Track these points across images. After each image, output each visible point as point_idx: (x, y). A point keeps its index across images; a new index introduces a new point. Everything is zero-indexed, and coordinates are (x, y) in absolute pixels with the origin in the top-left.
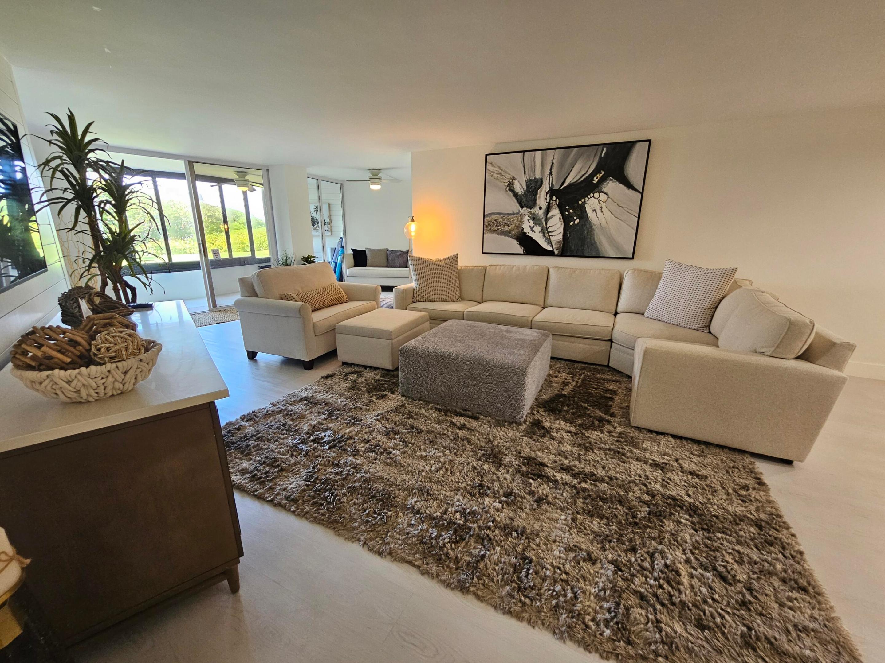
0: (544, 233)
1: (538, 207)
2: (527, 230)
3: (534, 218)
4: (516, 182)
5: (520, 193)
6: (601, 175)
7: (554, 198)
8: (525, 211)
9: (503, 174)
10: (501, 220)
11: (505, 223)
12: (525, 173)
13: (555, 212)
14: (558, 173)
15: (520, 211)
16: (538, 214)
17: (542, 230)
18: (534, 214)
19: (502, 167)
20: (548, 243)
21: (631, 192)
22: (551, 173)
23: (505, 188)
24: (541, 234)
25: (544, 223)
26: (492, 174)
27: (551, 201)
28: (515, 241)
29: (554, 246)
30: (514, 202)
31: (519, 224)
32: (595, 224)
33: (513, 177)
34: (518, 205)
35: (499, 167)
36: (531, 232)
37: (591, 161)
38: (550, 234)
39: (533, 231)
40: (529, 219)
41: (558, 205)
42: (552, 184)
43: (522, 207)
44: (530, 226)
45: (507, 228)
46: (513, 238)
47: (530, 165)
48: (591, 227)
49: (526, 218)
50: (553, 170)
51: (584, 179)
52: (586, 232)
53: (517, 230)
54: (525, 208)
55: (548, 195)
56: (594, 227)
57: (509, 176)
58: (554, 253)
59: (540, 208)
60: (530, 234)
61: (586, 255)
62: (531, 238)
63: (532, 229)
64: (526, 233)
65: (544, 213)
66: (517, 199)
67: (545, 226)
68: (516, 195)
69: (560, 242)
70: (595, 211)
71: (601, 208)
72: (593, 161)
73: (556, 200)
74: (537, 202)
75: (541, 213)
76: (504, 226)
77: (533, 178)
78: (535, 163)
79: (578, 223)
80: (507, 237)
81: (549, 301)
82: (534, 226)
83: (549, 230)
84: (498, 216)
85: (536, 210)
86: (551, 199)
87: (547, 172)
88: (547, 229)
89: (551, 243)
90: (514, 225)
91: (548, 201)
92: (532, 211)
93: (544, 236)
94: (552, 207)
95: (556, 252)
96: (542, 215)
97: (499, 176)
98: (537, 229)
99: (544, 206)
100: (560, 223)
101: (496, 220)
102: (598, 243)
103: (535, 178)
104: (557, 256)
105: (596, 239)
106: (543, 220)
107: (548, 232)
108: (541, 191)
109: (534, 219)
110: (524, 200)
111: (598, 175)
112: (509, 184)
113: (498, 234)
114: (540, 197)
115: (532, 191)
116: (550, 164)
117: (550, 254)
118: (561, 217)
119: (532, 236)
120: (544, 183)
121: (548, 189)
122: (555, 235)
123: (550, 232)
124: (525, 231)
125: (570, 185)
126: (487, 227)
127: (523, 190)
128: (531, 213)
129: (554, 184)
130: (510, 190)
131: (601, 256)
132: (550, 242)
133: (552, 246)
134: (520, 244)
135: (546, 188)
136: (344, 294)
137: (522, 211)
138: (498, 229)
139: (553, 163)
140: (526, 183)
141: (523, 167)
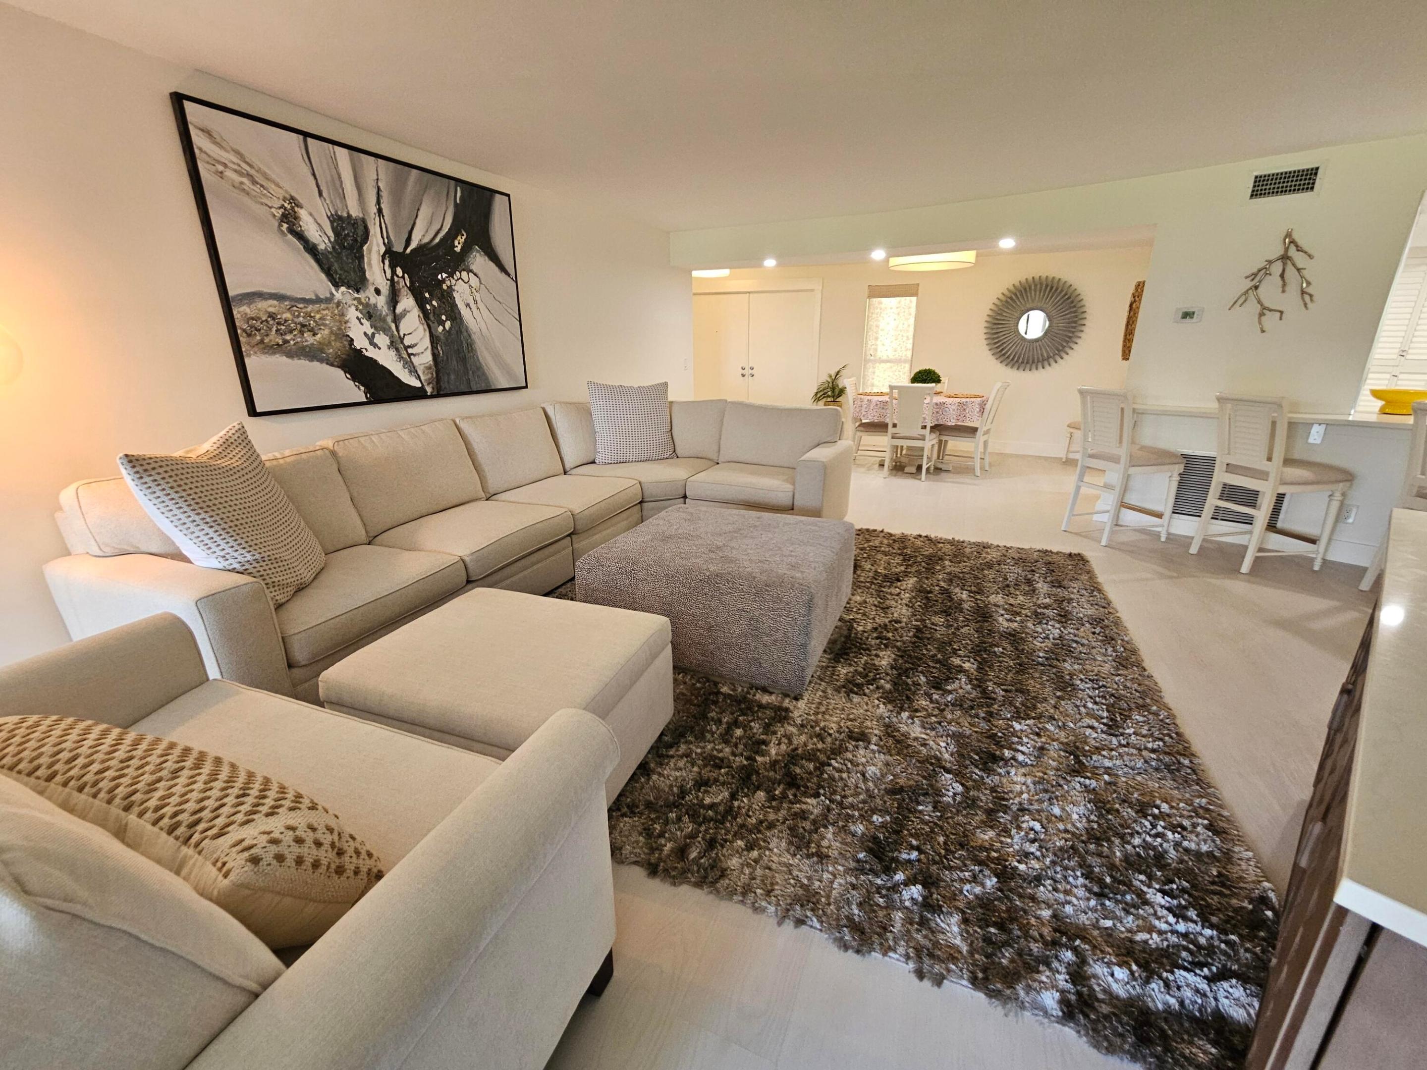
0: (397, 350)
1: (372, 289)
2: (360, 343)
3: (370, 313)
4: (303, 213)
5: (322, 247)
6: (464, 238)
7: (399, 271)
8: (342, 294)
9: (259, 178)
10: (287, 315)
11: (303, 326)
12: (320, 194)
13: (407, 302)
14: (395, 216)
15: (332, 294)
16: (375, 306)
17: (392, 342)
18: (367, 305)
19: (249, 157)
20: (410, 372)
21: (503, 276)
22: (380, 211)
23: (277, 224)
24: (393, 353)
25: (393, 326)
26: (220, 168)
27: (396, 279)
28: (340, 373)
29: (423, 378)
30: (312, 268)
31: (340, 329)
32: (474, 330)
33: (292, 198)
34: (323, 276)
35: (238, 153)
36: (370, 348)
37: (444, 209)
38: (410, 351)
39: (375, 346)
40: (360, 316)
41: (409, 288)
42: (388, 237)
43: (336, 285)
44: (365, 334)
45: (309, 339)
46: (332, 365)
47: (329, 178)
48: (470, 336)
49: (352, 314)
50: (382, 206)
51: (441, 240)
52: (465, 345)
53: (338, 344)
54: (343, 289)
55: (387, 262)
56: (473, 336)
57: (281, 193)
58: (426, 392)
59: (378, 292)
60: (371, 353)
61: (474, 389)
62: (373, 362)
63: (371, 339)
64: (360, 351)
65: (387, 303)
66: (318, 261)
67: (396, 333)
68: (311, 249)
69: (429, 368)
70: (468, 305)
71: (475, 301)
72: (447, 208)
73: (403, 277)
74: (367, 274)
75: (381, 302)
76: (302, 333)
77: (345, 215)
78: (340, 177)
79: (450, 328)
80: (316, 364)
82: (373, 334)
83: (407, 342)
84: (275, 302)
85: (367, 293)
86: (394, 273)
87: (374, 209)
88: (402, 340)
89: (416, 372)
90: (327, 332)
91: (389, 276)
92: (362, 296)
93: (401, 358)
94: (399, 290)
95: (429, 390)
96: (385, 308)
97: (245, 180)
98: (382, 340)
99: (385, 288)
100: (421, 328)
101: (272, 316)
102: (485, 367)
103: (349, 216)
104: (432, 397)
105: (480, 359)
106: (389, 319)
107: (406, 348)
108: (370, 251)
109: (369, 316)
110: (336, 266)
111: (459, 238)
112: (283, 215)
113: (290, 355)
114: (370, 264)
115: (351, 248)
116: (375, 191)
117: (418, 394)
118: (421, 315)
119: (375, 357)
120: (372, 232)
121: (383, 249)
122: (418, 354)
123: (409, 347)
124: (358, 345)
125: (421, 248)
126: (249, 335)
127: (327, 241)
128: (358, 299)
129: (392, 238)
130: (292, 231)
131: (493, 388)
132: (413, 371)
133: (419, 378)
134: (354, 379)
135: (378, 245)
137: (338, 295)
138: (286, 342)
139: (379, 188)
140: (332, 222)
141: (312, 178)
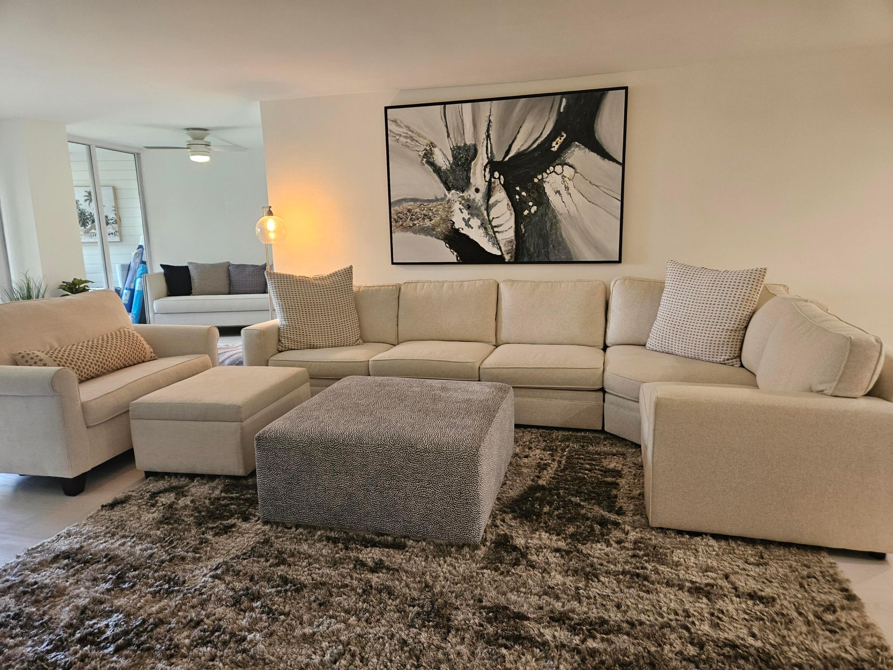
0: (485, 228)
1: (473, 189)
2: (459, 224)
3: (469, 206)
4: (436, 151)
5: (444, 168)
6: (563, 138)
7: (496, 174)
8: (453, 195)
9: (416, 137)
10: (418, 210)
11: (425, 215)
12: (448, 136)
13: (500, 195)
14: (500, 137)
15: (446, 196)
16: (474, 200)
17: (482, 224)
18: (468, 200)
19: (413, 127)
20: (494, 244)
21: (606, 163)
22: (488, 136)
23: (420, 160)
24: (482, 231)
25: (485, 213)
26: (398, 137)
27: (493, 180)
28: (443, 243)
29: (503, 249)
30: (436, 182)
31: (447, 216)
32: (561, 212)
33: (432, 143)
34: (442, 185)
35: (408, 127)
36: (466, 228)
37: (546, 120)
38: (496, 229)
39: (469, 226)
40: (462, 207)
41: (503, 186)
42: (491, 152)
43: (449, 189)
44: (464, 219)
45: (428, 223)
46: (438, 238)
47: (456, 125)
48: (555, 217)
49: (457, 206)
50: (490, 132)
51: (539, 145)
52: (548, 225)
53: (444, 226)
54: (453, 191)
55: (488, 170)
56: (559, 217)
57: (426, 142)
58: (504, 259)
59: (477, 190)
60: (466, 231)
61: (552, 259)
62: (467, 237)
63: (467, 223)
64: (458, 230)
65: (483, 197)
66: (440, 177)
67: (486, 217)
68: (437, 170)
69: (511, 242)
70: (558, 192)
71: (567, 188)
72: (549, 119)
73: (499, 178)
74: (471, 181)
75: (479, 198)
76: (424, 219)
77: (463, 145)
78: (462, 121)
79: (536, 212)
80: (429, 237)
81: (504, 335)
82: (469, 219)
83: (494, 223)
84: (412, 203)
85: (471, 193)
86: (492, 176)
87: (483, 135)
88: (490, 222)
89: (499, 244)
90: (438, 218)
91: (487, 179)
92: (465, 194)
93: (487, 234)
94: (494, 188)
95: (507, 258)
96: (481, 201)
97: (409, 140)
98: (475, 222)
99: (483, 187)
100: (509, 212)
101: (409, 211)
102: (568, 242)
103: (465, 145)
104: (509, 263)
105: (564, 235)
106: (483, 208)
107: (493, 227)
108: (476, 164)
109: (469, 207)
110: (451, 178)
111: (558, 139)
112: (425, 154)
113: (415, 233)
114: (474, 173)
115: (463, 165)
116: (487, 123)
117: (498, 260)
118: (510, 204)
119: (467, 234)
120: (479, 151)
121: (486, 161)
122: (502, 232)
123: (495, 227)
124: (457, 226)
125: (519, 155)
126: (397, 222)
127: (448, 164)
128: (463, 197)
129: (495, 152)
130: (428, 162)
131: (574, 260)
132: (496, 243)
133: (500, 249)
134: (451, 247)
135: (483, 159)
136: (147, 346)
137: (449, 196)
138: (414, 225)
139: (490, 121)
140: (452, 151)
141: (445, 128)
